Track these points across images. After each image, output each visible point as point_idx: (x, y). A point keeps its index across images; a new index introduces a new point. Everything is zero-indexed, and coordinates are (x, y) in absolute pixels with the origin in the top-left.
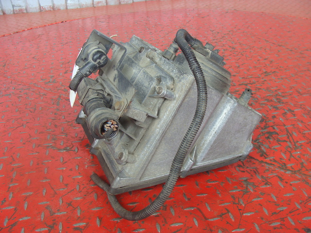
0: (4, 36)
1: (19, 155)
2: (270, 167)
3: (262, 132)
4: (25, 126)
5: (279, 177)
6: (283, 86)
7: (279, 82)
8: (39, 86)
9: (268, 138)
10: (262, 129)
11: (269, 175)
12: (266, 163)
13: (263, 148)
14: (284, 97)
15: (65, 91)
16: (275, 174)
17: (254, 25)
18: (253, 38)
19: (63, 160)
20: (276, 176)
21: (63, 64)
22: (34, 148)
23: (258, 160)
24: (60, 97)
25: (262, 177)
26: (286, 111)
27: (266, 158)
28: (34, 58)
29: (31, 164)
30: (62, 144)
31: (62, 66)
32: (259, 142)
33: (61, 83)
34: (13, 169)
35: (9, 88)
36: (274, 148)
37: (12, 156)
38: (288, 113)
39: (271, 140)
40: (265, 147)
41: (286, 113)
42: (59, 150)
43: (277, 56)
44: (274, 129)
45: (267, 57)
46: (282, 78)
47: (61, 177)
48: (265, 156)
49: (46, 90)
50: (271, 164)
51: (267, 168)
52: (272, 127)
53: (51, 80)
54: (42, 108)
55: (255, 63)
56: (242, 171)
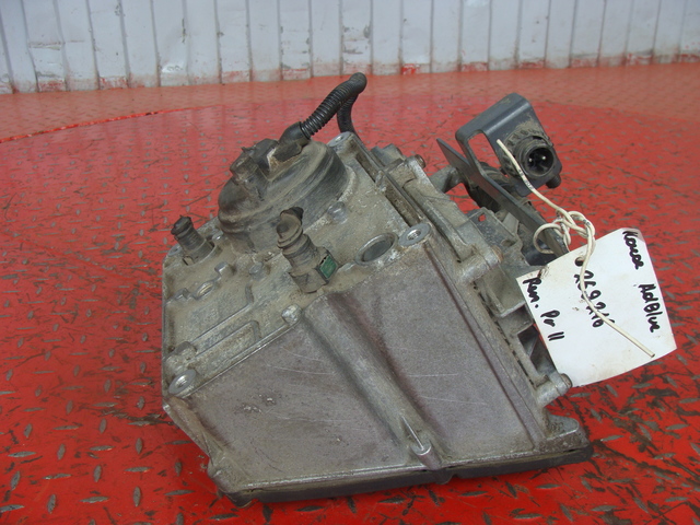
0: (11, 139)
1: (29, 428)
2: (668, 478)
3: (638, 389)
4: (48, 355)
5: (693, 507)
6: (677, 278)
7: (667, 269)
8: (88, 260)
9: (654, 404)
10: (637, 381)
11: (667, 501)
12: (655, 468)
13: (644, 431)
14: (680, 304)
15: (149, 274)
16: (682, 499)
17: (593, 136)
18: (594, 164)
19: (143, 448)
20: (686, 503)
21: (146, 208)
22: (69, 411)
23: (633, 460)
24: (137, 286)
25: (650, 505)
26: (691, 338)
27: (654, 456)
28: (77, 192)
29: (60, 456)
30: (140, 405)
31: (143, 213)
32: (633, 414)
33: (140, 254)
34: (13, 465)
35: (14, 260)
36: (672, 432)
37: (11, 432)
38: (696, 343)
39: (662, 410)
40: (649, 429)
41: (690, 343)
42: (133, 420)
43: (653, 207)
44: (666, 381)
45: (630, 209)
46: (672, 260)
47: (137, 490)
48: (650, 452)
49: (103, 270)
50: (669, 472)
51: (660, 481)
52: (660, 376)
53: (117, 245)
54: (93, 312)
55: (604, 221)
56: (597, 489)
